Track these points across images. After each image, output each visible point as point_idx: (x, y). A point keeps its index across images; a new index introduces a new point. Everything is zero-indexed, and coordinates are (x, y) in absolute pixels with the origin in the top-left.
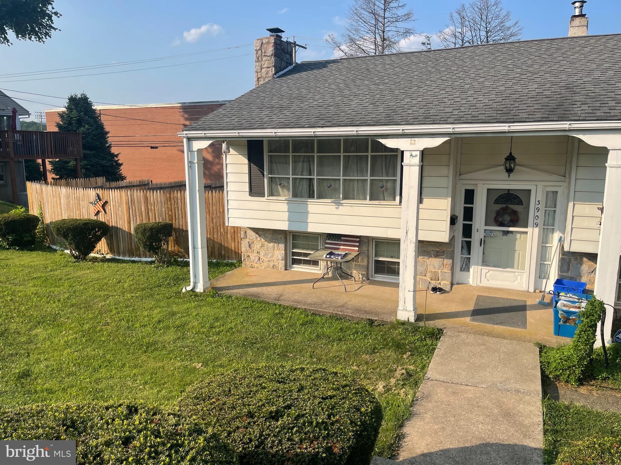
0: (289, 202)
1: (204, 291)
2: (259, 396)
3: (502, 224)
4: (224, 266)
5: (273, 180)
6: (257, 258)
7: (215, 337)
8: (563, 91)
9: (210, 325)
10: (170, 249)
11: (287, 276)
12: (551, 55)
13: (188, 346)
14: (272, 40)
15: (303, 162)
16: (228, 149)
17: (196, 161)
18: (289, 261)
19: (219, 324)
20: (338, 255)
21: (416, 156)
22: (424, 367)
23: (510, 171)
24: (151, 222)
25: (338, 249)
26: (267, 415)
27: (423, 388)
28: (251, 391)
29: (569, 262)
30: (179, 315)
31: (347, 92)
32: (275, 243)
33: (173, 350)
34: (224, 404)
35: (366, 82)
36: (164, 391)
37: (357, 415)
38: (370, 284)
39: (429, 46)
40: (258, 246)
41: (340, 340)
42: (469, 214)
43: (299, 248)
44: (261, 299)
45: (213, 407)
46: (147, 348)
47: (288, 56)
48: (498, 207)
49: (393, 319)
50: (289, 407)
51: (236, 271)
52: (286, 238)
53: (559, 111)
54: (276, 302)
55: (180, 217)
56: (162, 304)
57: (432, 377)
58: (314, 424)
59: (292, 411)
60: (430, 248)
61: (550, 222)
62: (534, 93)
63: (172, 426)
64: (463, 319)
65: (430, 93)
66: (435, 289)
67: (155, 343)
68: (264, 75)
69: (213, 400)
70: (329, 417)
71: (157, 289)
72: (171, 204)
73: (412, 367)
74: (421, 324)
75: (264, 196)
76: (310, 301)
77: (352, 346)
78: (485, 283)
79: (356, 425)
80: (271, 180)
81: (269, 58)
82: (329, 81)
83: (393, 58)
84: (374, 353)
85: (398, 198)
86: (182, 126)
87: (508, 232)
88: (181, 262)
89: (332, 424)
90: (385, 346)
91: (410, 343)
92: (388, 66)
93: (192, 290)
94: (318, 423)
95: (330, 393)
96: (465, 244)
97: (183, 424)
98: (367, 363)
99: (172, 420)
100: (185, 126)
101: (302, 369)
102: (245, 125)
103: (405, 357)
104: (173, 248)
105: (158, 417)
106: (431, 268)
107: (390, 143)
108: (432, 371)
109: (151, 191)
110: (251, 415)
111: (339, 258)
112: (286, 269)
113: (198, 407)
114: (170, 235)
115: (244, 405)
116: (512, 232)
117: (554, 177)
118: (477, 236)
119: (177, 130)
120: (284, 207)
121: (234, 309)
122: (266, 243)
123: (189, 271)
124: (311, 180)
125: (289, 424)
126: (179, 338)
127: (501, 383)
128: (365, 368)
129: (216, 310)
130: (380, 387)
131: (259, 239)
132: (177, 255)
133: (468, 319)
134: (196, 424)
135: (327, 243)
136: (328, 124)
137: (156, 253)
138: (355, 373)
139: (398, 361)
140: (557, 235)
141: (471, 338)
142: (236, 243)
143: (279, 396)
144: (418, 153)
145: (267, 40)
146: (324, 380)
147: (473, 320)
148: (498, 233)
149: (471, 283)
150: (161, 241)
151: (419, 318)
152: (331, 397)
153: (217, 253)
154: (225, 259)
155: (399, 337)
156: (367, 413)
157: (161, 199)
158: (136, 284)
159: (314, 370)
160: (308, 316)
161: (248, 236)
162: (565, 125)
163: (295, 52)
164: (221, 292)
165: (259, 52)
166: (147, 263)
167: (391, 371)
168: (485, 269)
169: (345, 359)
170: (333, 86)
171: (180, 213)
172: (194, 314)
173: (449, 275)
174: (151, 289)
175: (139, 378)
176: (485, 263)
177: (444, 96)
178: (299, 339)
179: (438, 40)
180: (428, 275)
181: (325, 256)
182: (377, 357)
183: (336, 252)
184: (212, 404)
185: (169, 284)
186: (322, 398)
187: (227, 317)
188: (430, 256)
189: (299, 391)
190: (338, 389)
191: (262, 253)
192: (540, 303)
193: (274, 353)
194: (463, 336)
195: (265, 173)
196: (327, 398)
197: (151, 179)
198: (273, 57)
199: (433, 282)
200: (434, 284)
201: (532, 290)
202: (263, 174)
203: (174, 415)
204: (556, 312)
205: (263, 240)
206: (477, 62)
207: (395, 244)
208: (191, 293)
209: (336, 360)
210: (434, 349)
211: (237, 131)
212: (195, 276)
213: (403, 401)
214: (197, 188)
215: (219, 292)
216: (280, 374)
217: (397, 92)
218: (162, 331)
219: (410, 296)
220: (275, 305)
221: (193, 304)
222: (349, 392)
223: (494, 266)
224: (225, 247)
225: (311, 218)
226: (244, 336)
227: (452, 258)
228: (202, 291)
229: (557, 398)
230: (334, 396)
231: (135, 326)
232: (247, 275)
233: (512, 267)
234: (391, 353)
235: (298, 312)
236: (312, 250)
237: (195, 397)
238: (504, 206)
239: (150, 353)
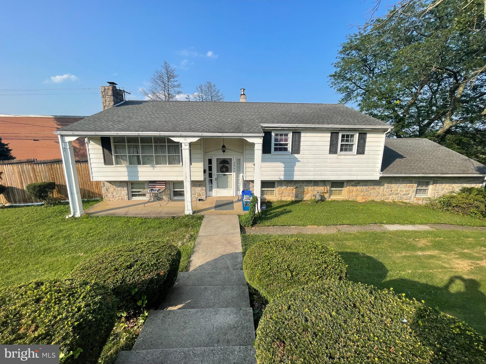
0: (127, 167)
1: (81, 216)
2: (119, 260)
3: (223, 172)
4: (92, 202)
5: (118, 156)
6: (112, 196)
7: (91, 238)
8: (239, 122)
9: (87, 232)
10: (54, 196)
11: (130, 203)
12: (234, 108)
13: (73, 246)
14: (111, 88)
15: (134, 148)
16: (89, 141)
17: (68, 147)
18: (130, 196)
19: (92, 231)
20: (156, 190)
21: (187, 145)
22: (197, 232)
23: (224, 151)
24: (39, 182)
25: (155, 187)
26: (126, 267)
27: (198, 240)
28: (115, 259)
29: (246, 184)
30: (64, 231)
31: (153, 116)
32: (121, 187)
33: (63, 250)
34: (100, 268)
35: (162, 112)
36: (59, 272)
37: (170, 257)
38: (172, 201)
39: (189, 100)
40: (112, 190)
41: (160, 228)
42: (210, 169)
43: (135, 189)
44: (116, 216)
45: (93, 271)
46: (44, 252)
47: (121, 97)
48: (221, 165)
49: (183, 215)
50: (137, 261)
51: (100, 204)
52: (127, 184)
53: (238, 129)
54: (125, 216)
55: (60, 178)
56: (52, 227)
57: (201, 235)
58: (150, 265)
59: (139, 262)
60: (197, 183)
61: (239, 170)
62: (230, 122)
63: (69, 285)
64: (211, 210)
65: (191, 119)
66: (200, 200)
67: (49, 248)
68: (107, 105)
69: (93, 268)
70: (157, 260)
71: (48, 219)
72: (53, 172)
73: (193, 233)
74: (195, 215)
75: (113, 165)
76: (143, 213)
77: (165, 229)
78: (218, 195)
79: (170, 261)
80: (116, 157)
81: (110, 97)
82: (144, 111)
83: (174, 103)
84: (176, 230)
85: (181, 163)
86: (56, 129)
87: (225, 175)
88: (63, 202)
89: (159, 263)
90: (181, 226)
91: (191, 223)
92: (171, 106)
93: (72, 216)
94: (152, 265)
95: (156, 251)
96: (210, 180)
97: (75, 283)
98: (173, 235)
99: (68, 282)
100: (58, 128)
101: (142, 243)
102: (98, 130)
103: (189, 229)
104: (57, 195)
105: (58, 283)
106: (197, 192)
107: (175, 140)
108: (201, 233)
109: (37, 165)
110: (116, 269)
111: (156, 191)
112: (129, 200)
113: (84, 273)
114: (54, 189)
115: (112, 266)
116: (226, 175)
117: (239, 154)
118: (214, 177)
119: (52, 131)
120: (125, 169)
121: (101, 222)
122: (116, 188)
123: (69, 207)
124: (138, 156)
125: (137, 268)
126: (67, 243)
127: (226, 232)
128: (172, 237)
129: (90, 225)
130: (180, 244)
131: (112, 186)
132: (60, 199)
133: (213, 210)
134: (84, 281)
135: (149, 185)
136: (145, 130)
137: (45, 199)
138: (168, 240)
139: (186, 232)
140: (241, 175)
141: (215, 217)
142: (99, 189)
143: (131, 257)
144: (188, 144)
145: (108, 88)
146: (153, 245)
147: (215, 210)
148: (222, 175)
149: (213, 196)
150: (48, 192)
151: (194, 212)
152: (157, 252)
153: (87, 195)
154: (92, 198)
155: (186, 222)
156: (174, 255)
157: (45, 169)
158: (32, 218)
159: (148, 243)
160: (142, 220)
161: (106, 185)
162: (241, 135)
163: (125, 95)
164: (92, 215)
165: (104, 93)
166: (38, 205)
167: (184, 236)
168: (218, 190)
169: (163, 236)
170: (146, 113)
171: (60, 176)
172: (76, 229)
173: (205, 194)
174: (43, 219)
175: (41, 269)
176: (218, 187)
177: (197, 121)
178: (139, 231)
179: (192, 97)
180: (197, 194)
181: (149, 191)
182: (177, 232)
183: (154, 189)
184: (92, 270)
185: (56, 215)
186: (153, 253)
187: (97, 227)
188: (197, 187)
189: (141, 253)
190: (160, 248)
191: (114, 193)
192: (238, 200)
193: (126, 239)
194: (212, 217)
195: (113, 153)
196: (155, 253)
197: (36, 158)
198: (112, 96)
199: (199, 197)
200: (199, 198)
201: (235, 196)
202: (112, 154)
203: (69, 280)
204: (243, 202)
205: (114, 187)
206: (208, 108)
207: (181, 183)
208: (72, 218)
209: (159, 236)
210: (201, 224)
211: (94, 132)
212: (74, 209)
213: (190, 247)
214: (71, 162)
215: (91, 215)
216: (130, 248)
217: (177, 118)
218: (54, 241)
219: (189, 204)
220: (125, 217)
221: (74, 224)
222: (165, 248)
223: (221, 188)
224: (92, 192)
225: (140, 174)
226: (108, 235)
227: (206, 187)
228: (79, 216)
229: (245, 233)
230: (159, 251)
231: (34, 242)
232: (107, 205)
233: (228, 188)
234: (183, 229)
235: (137, 219)
236: (142, 189)
237: (81, 270)
238: (223, 165)
239: (47, 254)
